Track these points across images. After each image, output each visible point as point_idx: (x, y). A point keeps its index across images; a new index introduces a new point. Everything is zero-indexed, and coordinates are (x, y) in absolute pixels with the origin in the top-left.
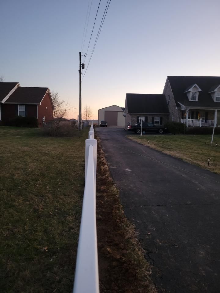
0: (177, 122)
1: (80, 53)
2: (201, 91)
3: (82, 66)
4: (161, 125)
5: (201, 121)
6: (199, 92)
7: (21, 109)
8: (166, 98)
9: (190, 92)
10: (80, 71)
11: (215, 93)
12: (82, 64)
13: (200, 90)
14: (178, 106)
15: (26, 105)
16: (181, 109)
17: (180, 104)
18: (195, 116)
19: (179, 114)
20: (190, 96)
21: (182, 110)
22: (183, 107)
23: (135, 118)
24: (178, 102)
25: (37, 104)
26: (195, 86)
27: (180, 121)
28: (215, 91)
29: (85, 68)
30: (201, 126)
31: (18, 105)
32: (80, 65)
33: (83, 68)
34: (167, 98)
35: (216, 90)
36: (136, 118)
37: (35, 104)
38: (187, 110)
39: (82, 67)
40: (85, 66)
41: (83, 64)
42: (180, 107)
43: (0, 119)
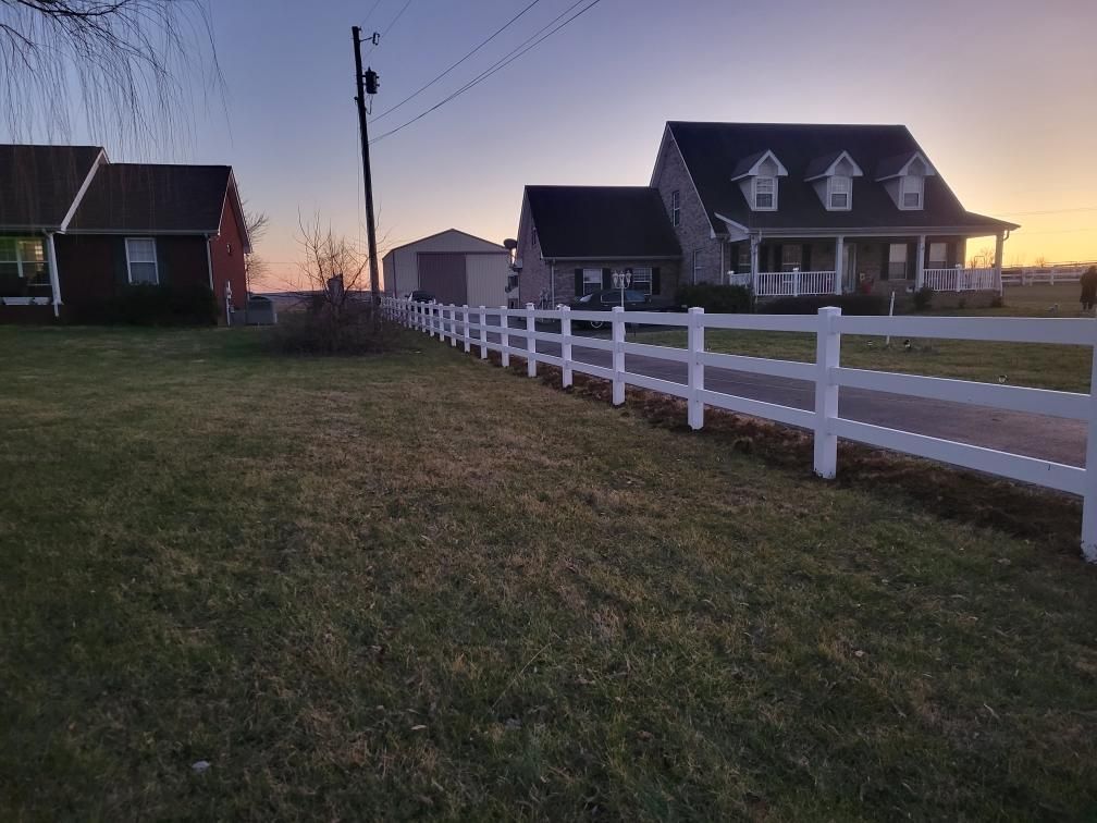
0: (718, 284)
1: (356, 31)
2: (786, 174)
3: (368, 82)
4: (656, 297)
5: (796, 277)
6: (781, 179)
7: (141, 258)
8: (665, 199)
9: (753, 180)
10: (360, 100)
11: (828, 180)
12: (364, 74)
13: (783, 172)
14: (720, 227)
15: (160, 239)
16: (729, 238)
17: (724, 222)
18: (771, 260)
19: (721, 258)
20: (752, 193)
21: (732, 240)
22: (738, 232)
23: (568, 277)
24: (718, 216)
25: (206, 233)
26: (769, 158)
27: (727, 277)
28: (827, 174)
29: (379, 89)
30: (796, 294)
31: (121, 238)
32: (359, 76)
33: (372, 90)
34: (667, 200)
35: (831, 171)
36: (568, 275)
37: (198, 232)
38: (753, 242)
39: (365, 88)
40: (378, 81)
41: (371, 76)
42: (726, 231)
43: (58, 300)
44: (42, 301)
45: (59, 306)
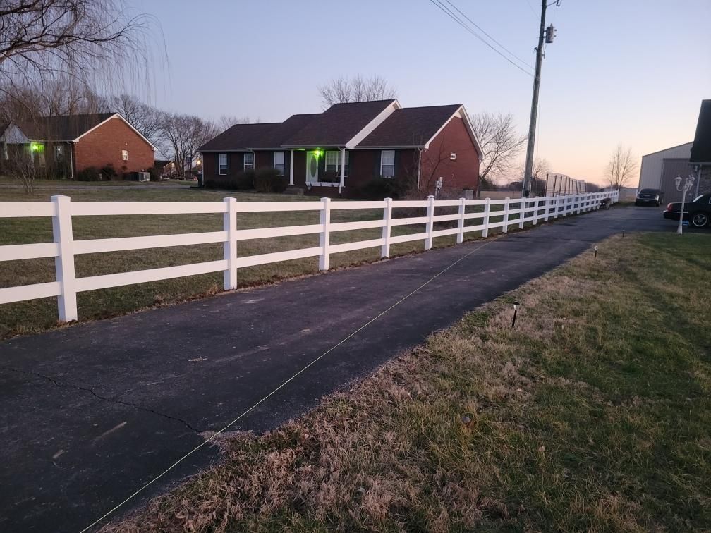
3: (546, 35)
7: (387, 160)
10: (539, 50)
15: (396, 150)
25: (418, 147)
29: (554, 40)
31: (380, 151)
32: (542, 31)
33: (549, 41)
37: (414, 146)
39: (544, 39)
40: (555, 33)
41: (550, 29)
43: (342, 184)
44: (336, 184)
45: (342, 188)
